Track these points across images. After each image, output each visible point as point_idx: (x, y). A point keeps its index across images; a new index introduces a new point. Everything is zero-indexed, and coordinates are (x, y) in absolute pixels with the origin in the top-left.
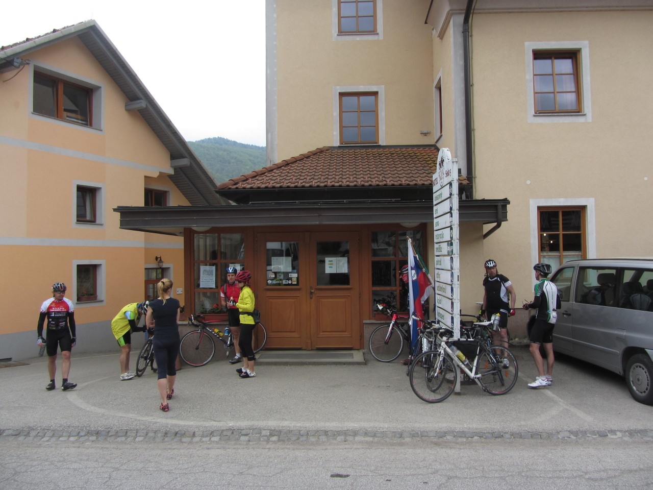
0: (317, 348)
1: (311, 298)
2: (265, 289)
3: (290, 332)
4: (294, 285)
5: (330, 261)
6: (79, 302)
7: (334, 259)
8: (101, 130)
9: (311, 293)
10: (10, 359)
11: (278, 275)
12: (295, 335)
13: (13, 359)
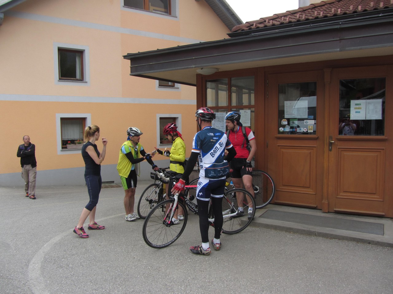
0: (335, 211)
1: (330, 150)
2: (276, 137)
3: (303, 187)
4: (311, 133)
5: (356, 104)
6: (161, 144)
7: (362, 102)
8: (177, 17)
9: (331, 144)
10: (113, 182)
11: (291, 122)
12: (310, 191)
13: (115, 182)
